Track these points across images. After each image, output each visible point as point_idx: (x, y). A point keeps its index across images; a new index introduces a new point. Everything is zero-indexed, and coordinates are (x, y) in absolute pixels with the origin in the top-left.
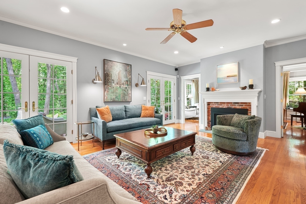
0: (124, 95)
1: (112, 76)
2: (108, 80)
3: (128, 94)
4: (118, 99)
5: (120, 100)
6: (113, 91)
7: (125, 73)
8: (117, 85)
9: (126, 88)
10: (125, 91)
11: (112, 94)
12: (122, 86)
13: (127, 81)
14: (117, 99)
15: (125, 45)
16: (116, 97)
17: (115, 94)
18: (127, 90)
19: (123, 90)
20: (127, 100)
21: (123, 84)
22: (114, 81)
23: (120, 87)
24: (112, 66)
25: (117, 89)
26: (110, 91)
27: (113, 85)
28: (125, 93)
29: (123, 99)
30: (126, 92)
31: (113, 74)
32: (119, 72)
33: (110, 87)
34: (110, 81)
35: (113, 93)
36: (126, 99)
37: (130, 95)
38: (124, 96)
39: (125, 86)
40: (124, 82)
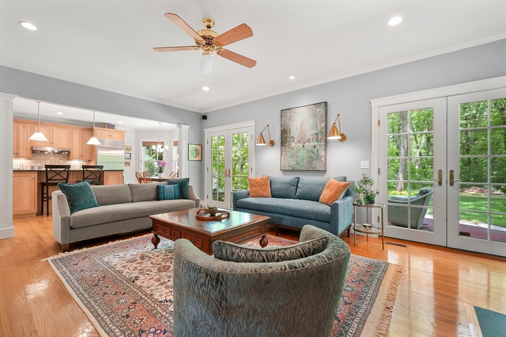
0: (311, 159)
1: (291, 131)
2: (286, 138)
3: (318, 157)
4: (301, 166)
5: (303, 168)
6: (292, 154)
7: (312, 121)
8: (299, 144)
9: (315, 146)
10: (312, 152)
11: (291, 159)
12: (307, 144)
13: (317, 134)
14: (299, 166)
15: (292, 78)
16: (297, 163)
17: (295, 158)
18: (316, 150)
19: (308, 151)
20: (316, 169)
21: (309, 140)
22: (293, 139)
23: (304, 146)
24: (290, 117)
25: (298, 150)
26: (288, 155)
27: (293, 144)
28: (313, 155)
29: (308, 167)
30: (314, 153)
31: (292, 128)
32: (302, 123)
33: (288, 149)
34: (288, 139)
35: (292, 156)
36: (314, 166)
37: (323, 159)
38: (310, 161)
39: (312, 144)
40: (312, 137)
